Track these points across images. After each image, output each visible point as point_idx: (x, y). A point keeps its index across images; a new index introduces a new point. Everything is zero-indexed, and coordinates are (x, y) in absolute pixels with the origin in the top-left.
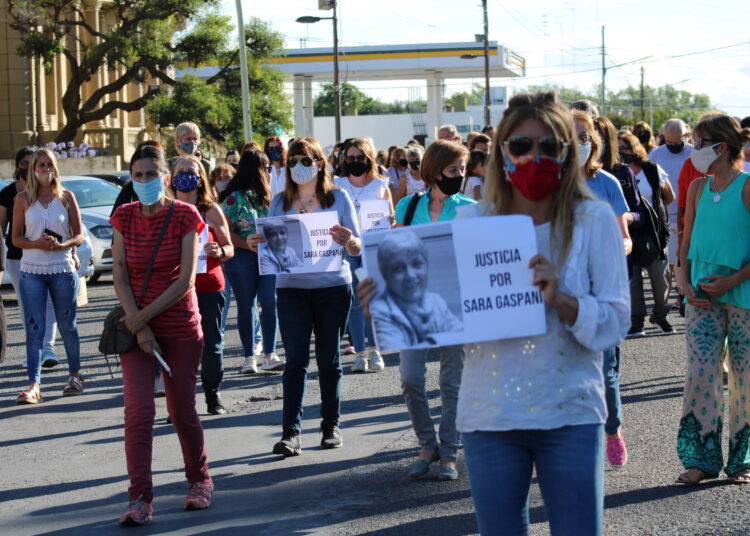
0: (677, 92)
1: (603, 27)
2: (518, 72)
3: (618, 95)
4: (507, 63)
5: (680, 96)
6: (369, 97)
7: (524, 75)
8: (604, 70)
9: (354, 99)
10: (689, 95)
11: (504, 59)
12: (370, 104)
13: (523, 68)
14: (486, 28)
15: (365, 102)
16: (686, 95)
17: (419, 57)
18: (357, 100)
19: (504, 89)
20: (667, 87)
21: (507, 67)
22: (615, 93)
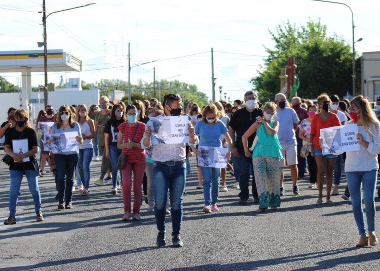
0: (181, 83)
1: (129, 43)
2: (78, 68)
3: (150, 84)
4: (69, 62)
5: (182, 85)
6: (12, 84)
7: (81, 71)
8: (130, 68)
9: (4, 85)
10: (187, 85)
11: (67, 60)
12: (12, 88)
13: (81, 66)
14: (45, 38)
15: (10, 87)
16: (185, 85)
17: (16, 59)
18: (5, 86)
19: (78, 79)
20: (176, 81)
21: (69, 65)
22: (149, 84)
